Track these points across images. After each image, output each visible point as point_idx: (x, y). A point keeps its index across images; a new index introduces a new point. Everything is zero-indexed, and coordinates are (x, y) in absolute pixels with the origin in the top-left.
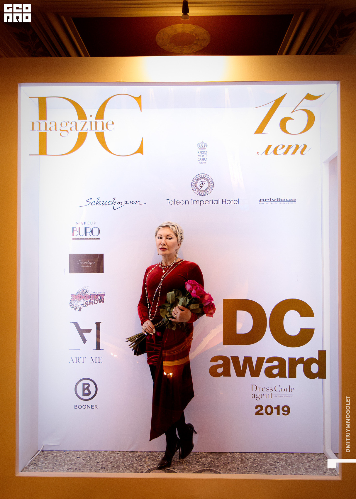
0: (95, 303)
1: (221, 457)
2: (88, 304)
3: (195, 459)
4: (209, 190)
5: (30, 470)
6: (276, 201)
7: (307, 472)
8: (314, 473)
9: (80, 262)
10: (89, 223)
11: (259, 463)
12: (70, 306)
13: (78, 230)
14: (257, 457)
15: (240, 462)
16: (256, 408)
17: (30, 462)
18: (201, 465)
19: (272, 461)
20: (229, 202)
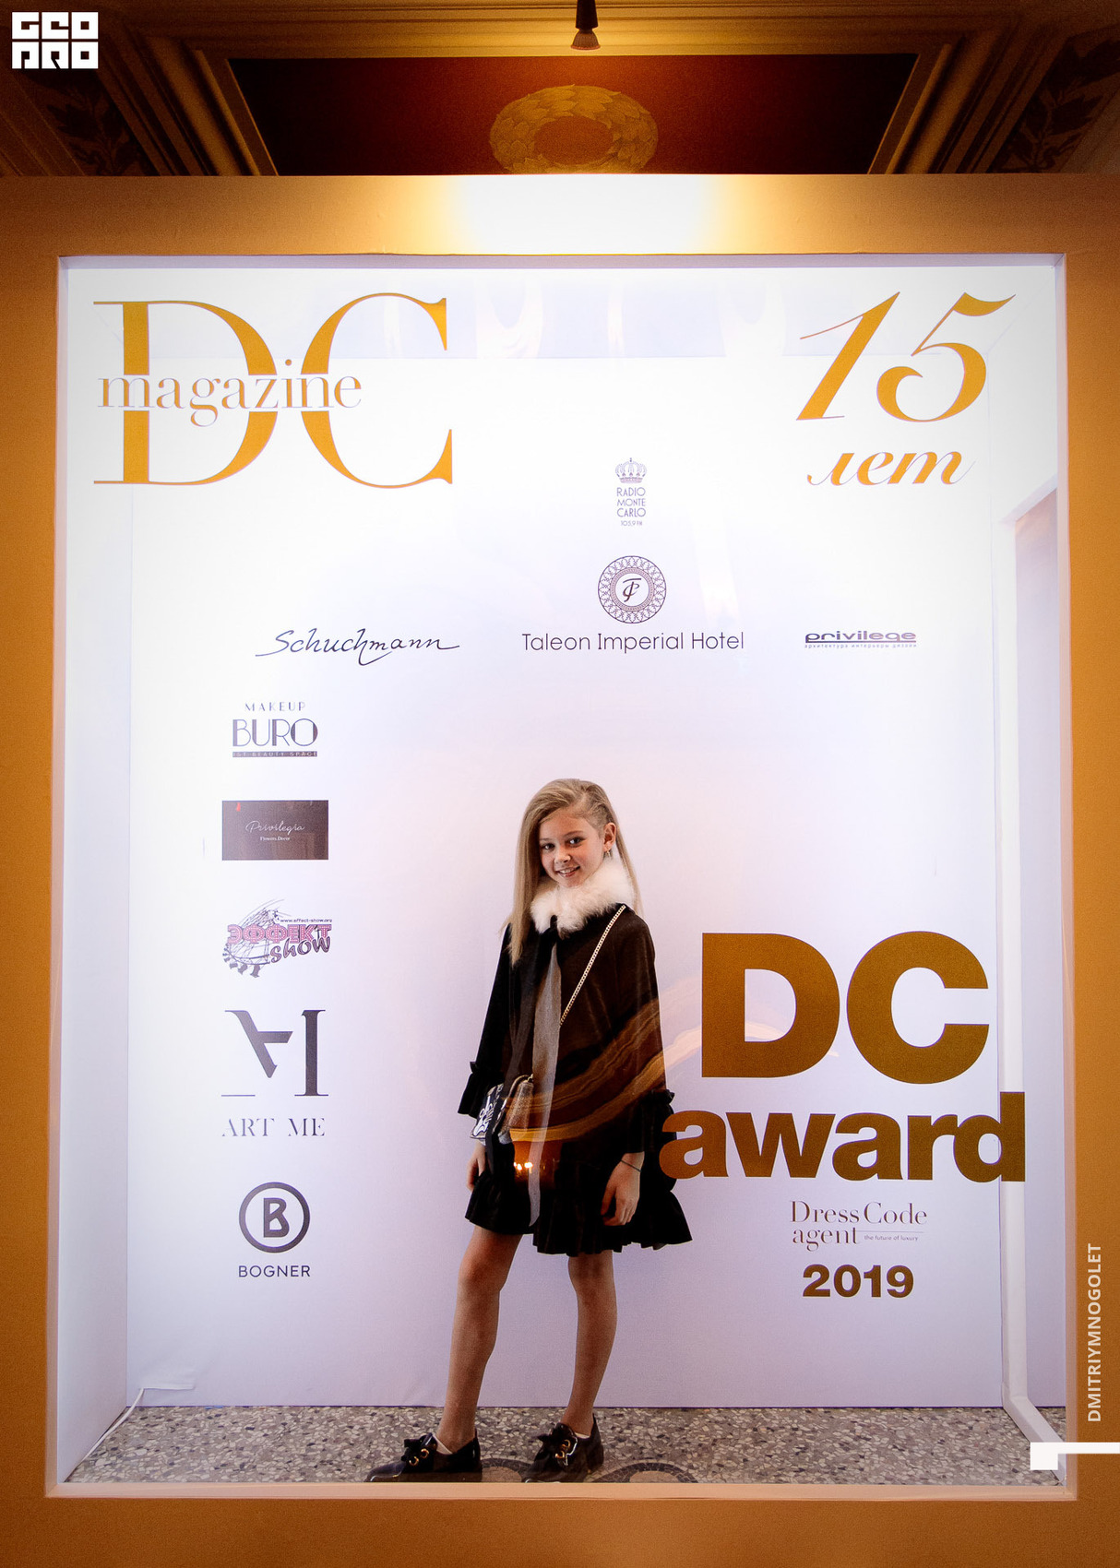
0: (300, 951)
1: (692, 1423)
2: (279, 956)
3: (612, 1432)
4: (653, 605)
5: (96, 1472)
6: (855, 638)
9: (256, 824)
10: (285, 706)
11: (808, 1440)
12: (226, 960)
13: (250, 728)
15: (749, 1439)
16: (808, 1273)
17: (97, 1444)
18: (630, 1450)
19: (849, 1436)
20: (711, 642)
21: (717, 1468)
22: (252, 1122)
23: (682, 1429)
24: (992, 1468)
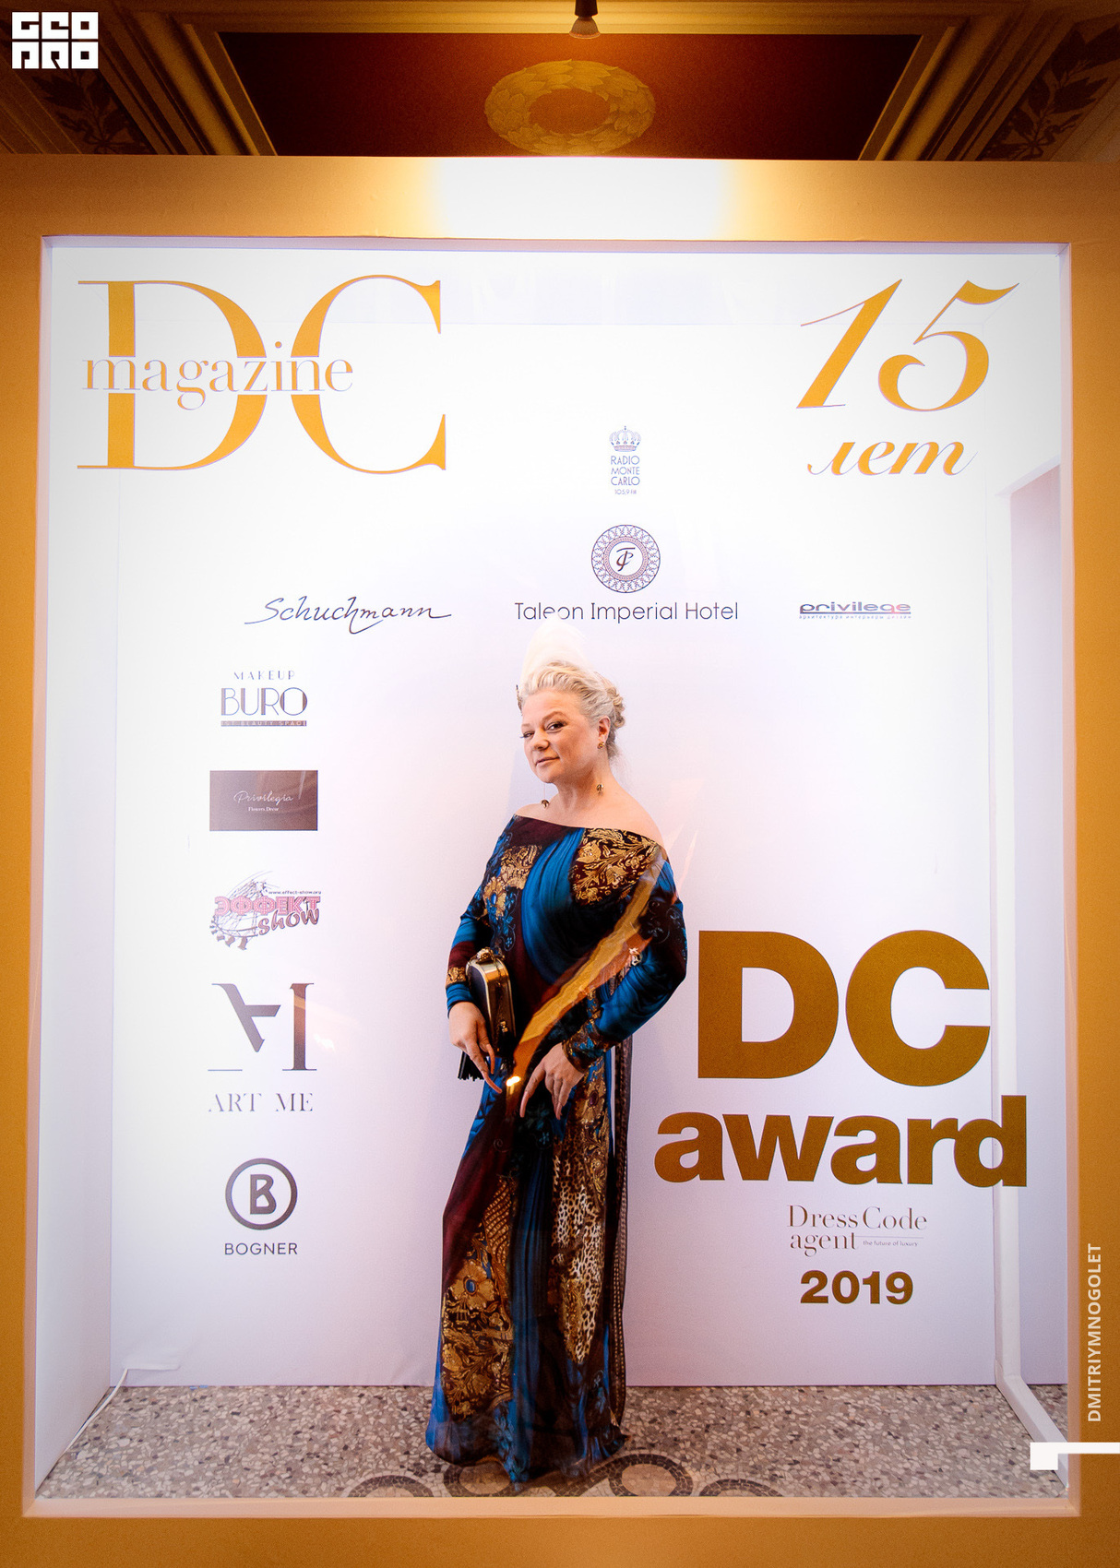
0: (289, 923)
1: (683, 1404)
2: (268, 929)
4: (647, 575)
6: (850, 609)
9: (244, 795)
10: (275, 675)
11: (802, 1426)
12: (212, 935)
13: (238, 697)
14: (793, 1403)
15: (742, 1425)
16: (805, 1280)
17: (79, 1434)
19: (844, 1421)
20: (706, 613)
21: (710, 1460)
22: (239, 1097)
23: (674, 1412)
24: (988, 1459)
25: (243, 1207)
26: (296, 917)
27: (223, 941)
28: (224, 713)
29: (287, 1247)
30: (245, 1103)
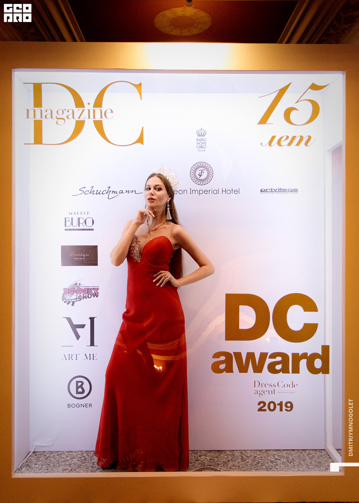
0: (88, 297)
1: (221, 455)
2: (81, 299)
3: (194, 458)
4: (209, 179)
5: (23, 471)
6: (277, 190)
7: (309, 468)
8: (316, 470)
10: (83, 213)
11: (260, 460)
12: (63, 300)
13: (70, 221)
14: (257, 455)
15: (240, 460)
16: (259, 404)
17: (22, 464)
18: (200, 464)
19: (273, 459)
20: (229, 192)
21: (230, 469)
22: (72, 355)
23: (218, 457)
24: (320, 468)
25: (74, 392)
26: (91, 295)
27: (66, 303)
28: (65, 226)
29: (88, 405)
30: (74, 357)
